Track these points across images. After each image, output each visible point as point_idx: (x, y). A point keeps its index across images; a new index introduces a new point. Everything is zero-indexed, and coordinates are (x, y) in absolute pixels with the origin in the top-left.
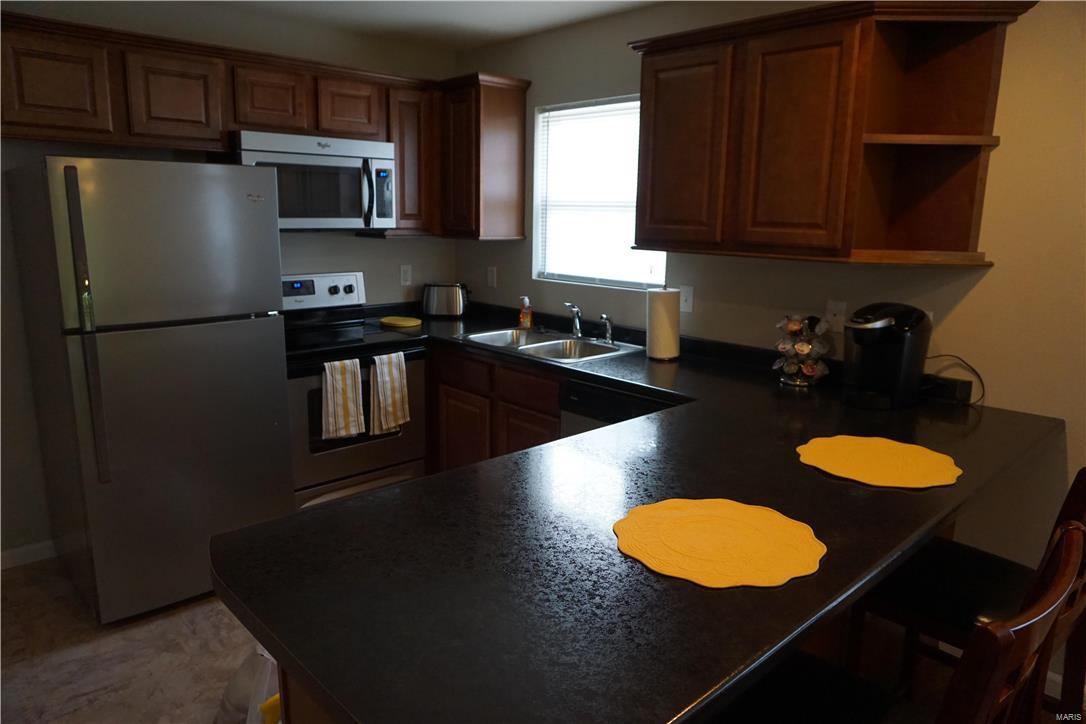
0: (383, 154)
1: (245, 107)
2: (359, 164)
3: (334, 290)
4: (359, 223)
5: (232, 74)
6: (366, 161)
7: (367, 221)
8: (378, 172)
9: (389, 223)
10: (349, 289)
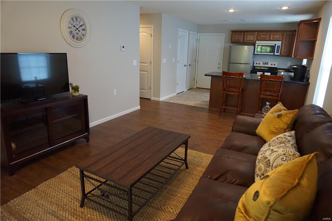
0: (279, 43)
1: (259, 38)
2: (274, 45)
3: (272, 65)
4: (273, 54)
5: (258, 34)
6: (275, 44)
7: (274, 54)
8: (277, 46)
9: (279, 54)
10: (274, 65)
